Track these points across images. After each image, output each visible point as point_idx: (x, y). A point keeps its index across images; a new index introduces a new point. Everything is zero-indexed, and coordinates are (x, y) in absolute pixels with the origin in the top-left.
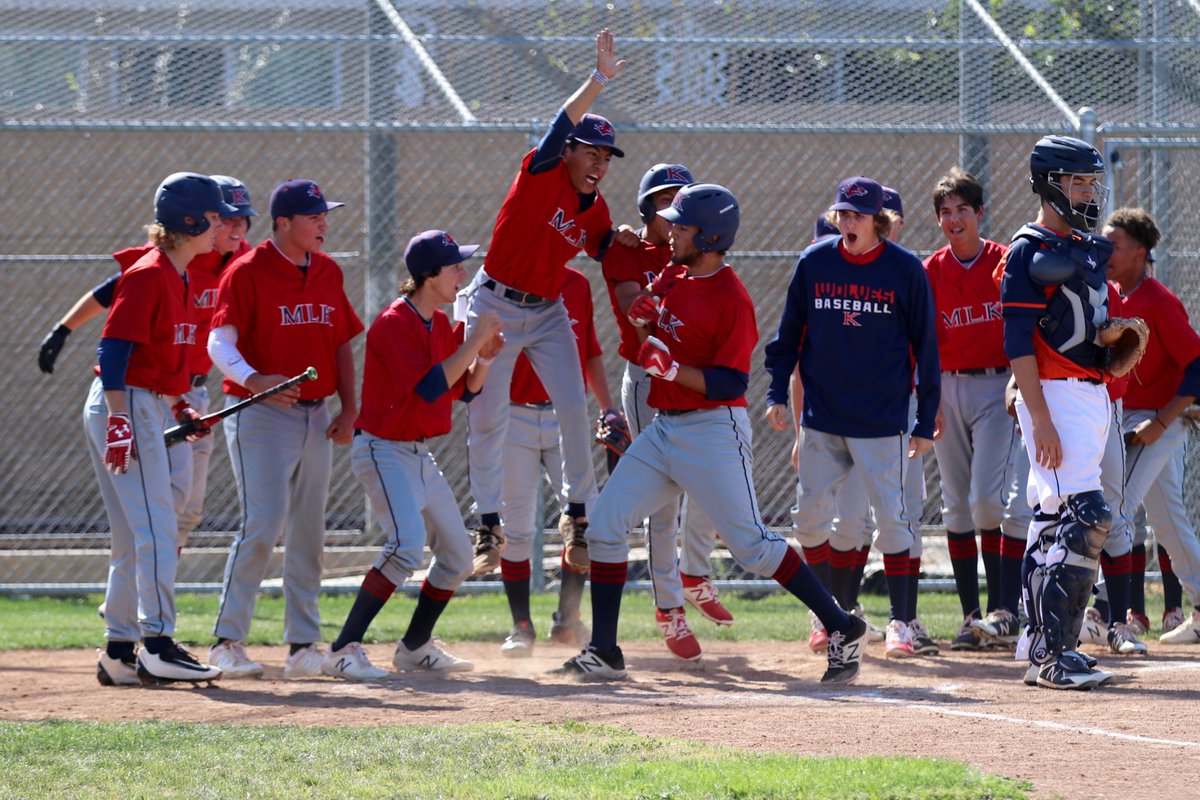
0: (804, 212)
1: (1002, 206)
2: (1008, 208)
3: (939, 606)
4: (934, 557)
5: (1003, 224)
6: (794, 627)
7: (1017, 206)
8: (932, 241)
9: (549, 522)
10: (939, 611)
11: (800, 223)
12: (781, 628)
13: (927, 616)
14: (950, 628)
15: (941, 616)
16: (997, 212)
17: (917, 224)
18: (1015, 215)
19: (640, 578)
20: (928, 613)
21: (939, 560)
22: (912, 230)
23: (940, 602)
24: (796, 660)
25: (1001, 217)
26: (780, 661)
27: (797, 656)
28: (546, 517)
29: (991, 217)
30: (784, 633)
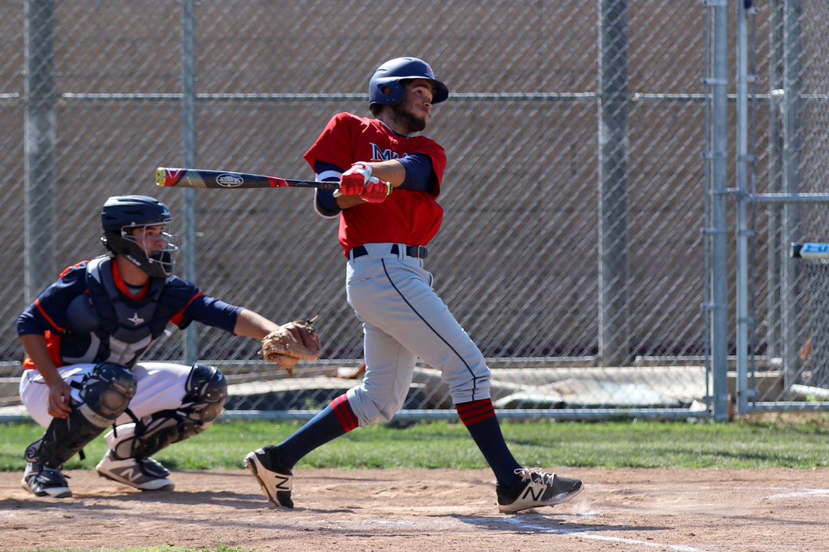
0: (448, 55)
1: (639, 50)
2: (645, 52)
3: (578, 435)
4: (572, 387)
5: (640, 67)
6: (439, 455)
7: (654, 50)
8: (572, 83)
9: (203, 353)
10: (580, 439)
11: (444, 66)
12: (427, 456)
13: (567, 444)
14: (590, 455)
15: (581, 445)
16: (635, 56)
17: (557, 67)
18: (653, 58)
19: (291, 407)
20: (568, 441)
21: (579, 391)
22: (553, 73)
23: (580, 431)
24: (440, 487)
25: (638, 61)
26: (425, 488)
27: (442, 483)
28: (200, 349)
29: (628, 61)
30: (429, 460)
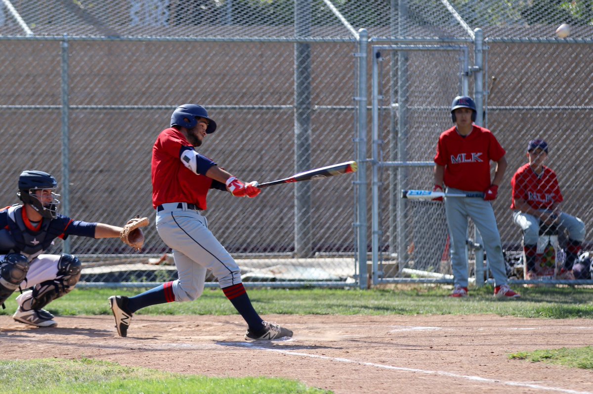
0: (210, 84)
1: (317, 81)
2: (321, 82)
3: (283, 296)
4: (280, 270)
5: (318, 91)
6: (205, 307)
7: (326, 81)
8: (280, 100)
9: (73, 250)
10: (284, 299)
11: (208, 90)
12: (199, 308)
13: (277, 301)
14: (290, 307)
15: (285, 301)
16: (315, 84)
17: (272, 91)
18: (325, 86)
19: (123, 280)
20: (278, 300)
21: (283, 271)
22: (269, 94)
23: (284, 294)
24: (206, 325)
25: (317, 87)
26: (198, 326)
27: (207, 323)
28: (71, 248)
29: (311, 87)
30: (200, 311)
